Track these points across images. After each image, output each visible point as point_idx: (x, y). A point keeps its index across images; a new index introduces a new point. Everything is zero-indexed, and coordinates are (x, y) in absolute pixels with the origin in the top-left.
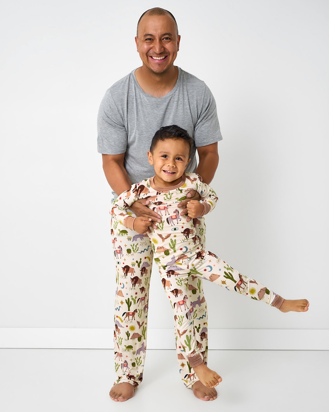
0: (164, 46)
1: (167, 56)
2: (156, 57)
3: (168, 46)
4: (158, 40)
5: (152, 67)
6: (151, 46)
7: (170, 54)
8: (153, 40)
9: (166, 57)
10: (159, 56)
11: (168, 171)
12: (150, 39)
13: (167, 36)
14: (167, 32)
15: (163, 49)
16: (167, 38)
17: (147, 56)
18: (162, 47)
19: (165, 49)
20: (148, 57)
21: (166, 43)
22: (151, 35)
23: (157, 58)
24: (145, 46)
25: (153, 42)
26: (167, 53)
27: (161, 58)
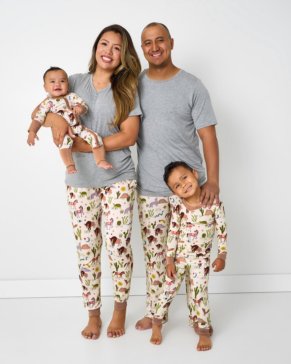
0: (159, 46)
3: (162, 46)
4: (154, 42)
6: (151, 47)
7: (164, 51)
9: (162, 53)
10: (157, 53)
12: (149, 43)
13: (160, 39)
14: (160, 36)
15: (158, 48)
16: (161, 41)
18: (157, 46)
19: (160, 48)
20: (150, 56)
21: (161, 43)
22: (149, 40)
23: (156, 55)
25: (151, 45)
26: (162, 51)
27: (159, 54)
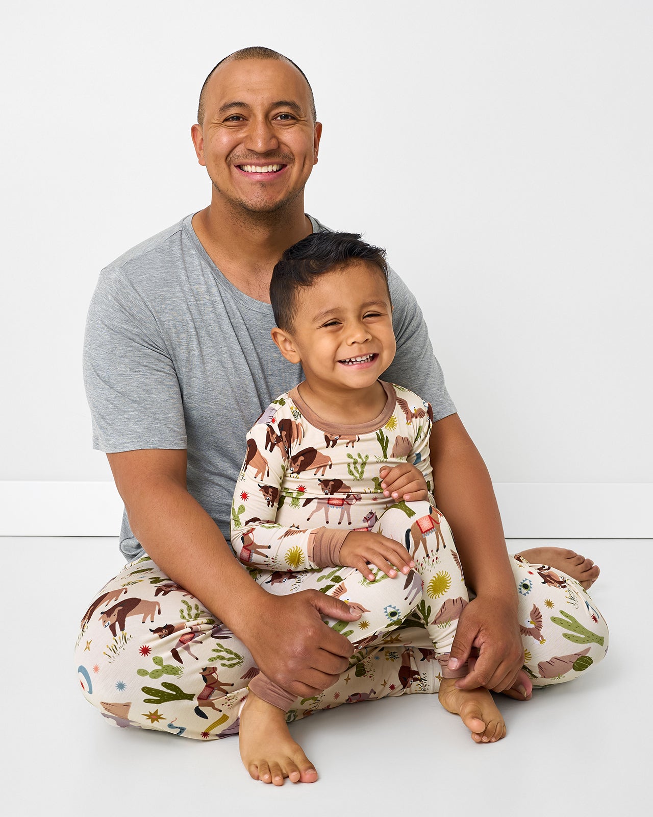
0: (277, 135)
1: (286, 166)
2: (254, 167)
3: (290, 136)
4: (260, 117)
5: (243, 194)
6: (241, 135)
7: (292, 160)
8: (245, 119)
9: (283, 166)
10: (263, 161)
11: (355, 357)
12: (237, 118)
13: (284, 110)
14: (287, 99)
15: (274, 141)
16: (286, 117)
17: (229, 166)
18: (272, 135)
19: (279, 143)
20: (232, 166)
21: (285, 128)
22: (240, 104)
23: (258, 168)
24: (224, 138)
25: (246, 125)
26: (285, 156)
27: (270, 169)
